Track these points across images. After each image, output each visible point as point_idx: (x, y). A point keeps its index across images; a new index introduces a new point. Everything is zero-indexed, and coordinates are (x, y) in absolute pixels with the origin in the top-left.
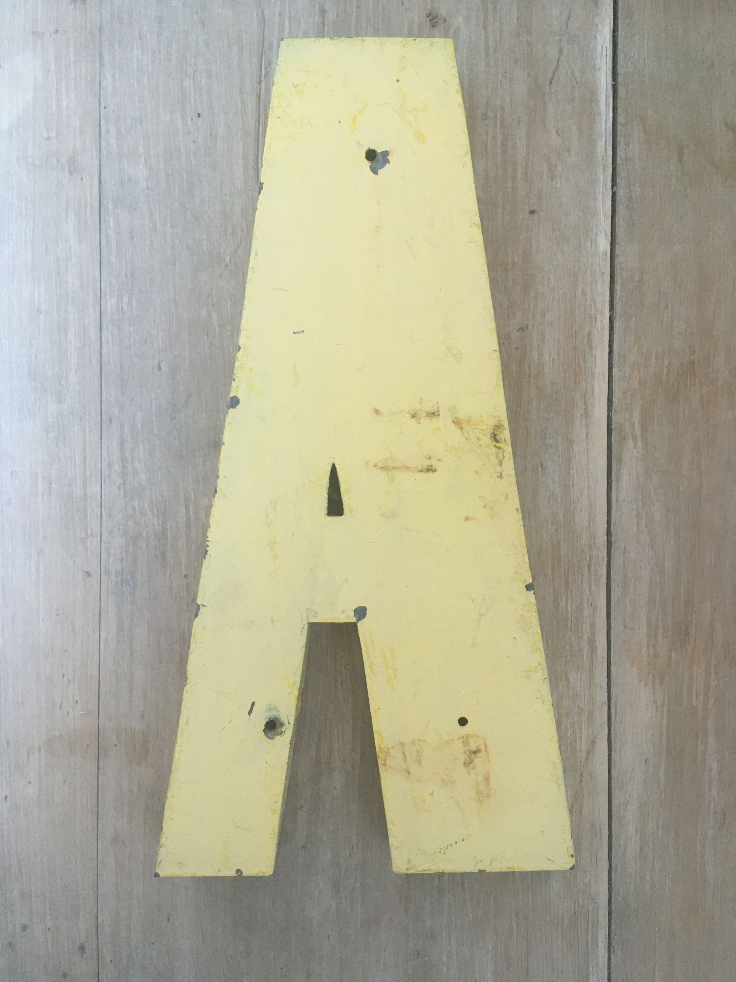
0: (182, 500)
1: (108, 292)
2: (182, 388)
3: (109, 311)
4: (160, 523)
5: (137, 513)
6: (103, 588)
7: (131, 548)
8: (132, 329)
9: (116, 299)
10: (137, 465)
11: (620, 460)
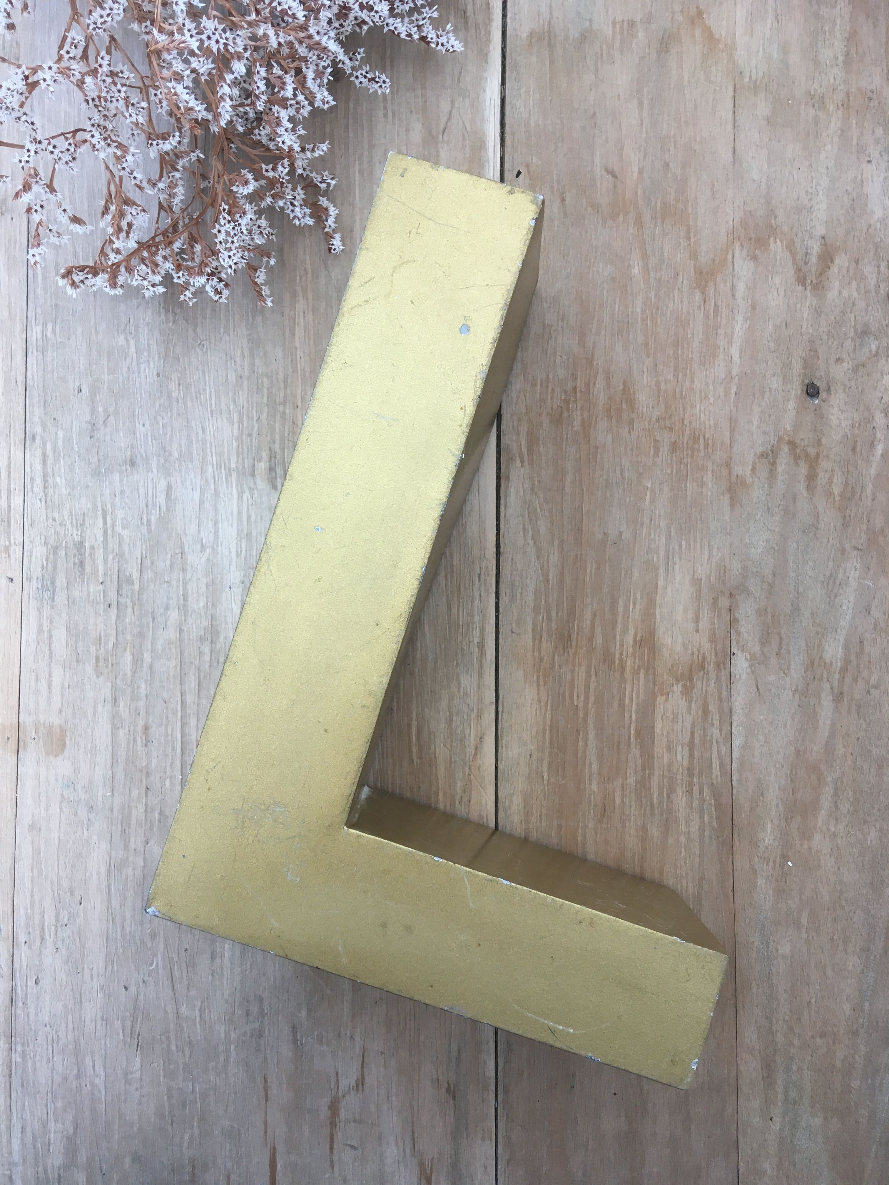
0: (100, 513)
1: (33, 321)
2: (101, 409)
3: (34, 338)
4: (79, 533)
5: (58, 523)
6: (25, 592)
7: (51, 555)
8: (55, 355)
9: (41, 327)
10: (58, 480)
11: (508, 478)
